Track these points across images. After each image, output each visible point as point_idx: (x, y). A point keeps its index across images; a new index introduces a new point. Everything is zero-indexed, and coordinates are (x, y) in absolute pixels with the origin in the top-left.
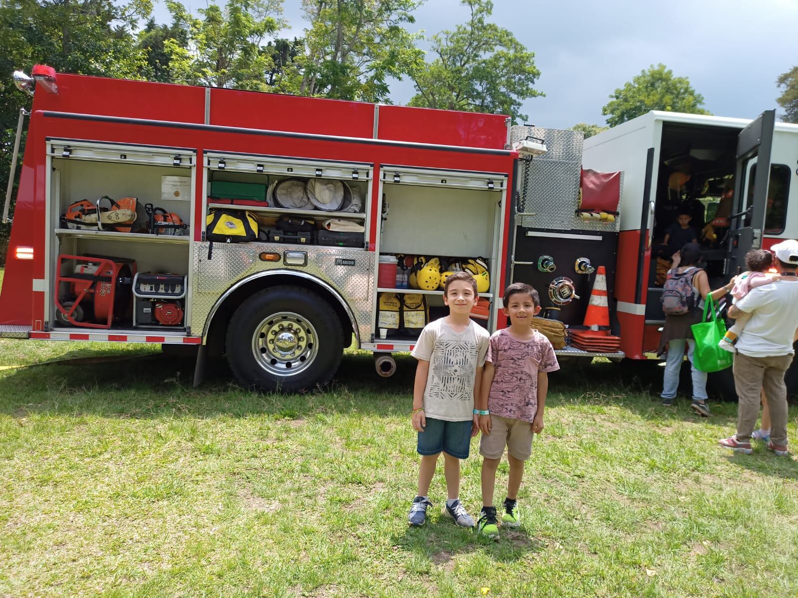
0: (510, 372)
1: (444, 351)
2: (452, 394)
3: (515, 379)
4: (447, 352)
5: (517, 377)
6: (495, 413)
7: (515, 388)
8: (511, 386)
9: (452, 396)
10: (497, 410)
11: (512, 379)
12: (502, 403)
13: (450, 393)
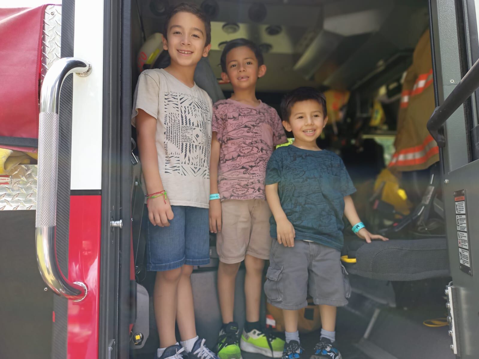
0: (247, 143)
1: (179, 106)
2: (196, 168)
3: (255, 150)
4: (183, 109)
5: (257, 148)
6: (238, 197)
7: (258, 161)
8: (252, 160)
9: (196, 171)
10: (240, 193)
11: (252, 150)
12: (246, 183)
13: (193, 167)
